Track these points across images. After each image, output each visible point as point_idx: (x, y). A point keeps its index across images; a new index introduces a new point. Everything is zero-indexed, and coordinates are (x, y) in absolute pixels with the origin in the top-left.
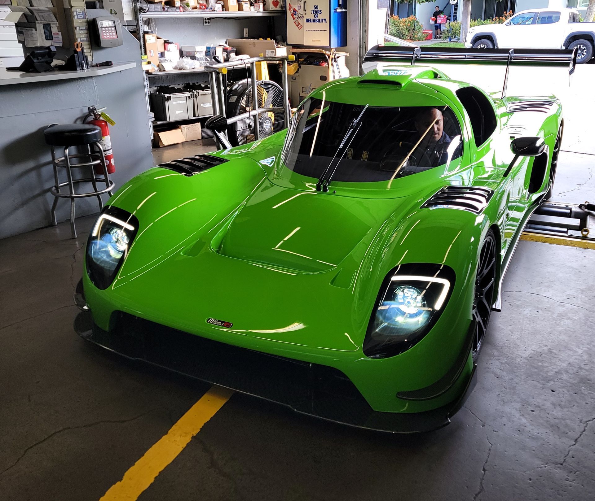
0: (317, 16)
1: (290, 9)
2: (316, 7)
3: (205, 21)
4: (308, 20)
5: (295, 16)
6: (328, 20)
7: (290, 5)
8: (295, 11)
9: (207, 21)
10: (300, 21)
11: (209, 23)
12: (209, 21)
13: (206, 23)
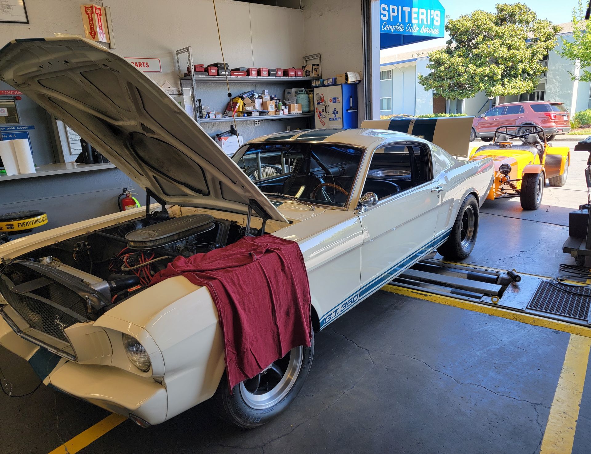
0: (335, 116)
1: (317, 111)
2: (335, 109)
3: (255, 123)
4: (331, 119)
5: (320, 117)
6: (341, 119)
7: (317, 109)
8: (320, 113)
9: (257, 122)
10: (324, 120)
11: (259, 124)
12: (259, 122)
13: (256, 124)
